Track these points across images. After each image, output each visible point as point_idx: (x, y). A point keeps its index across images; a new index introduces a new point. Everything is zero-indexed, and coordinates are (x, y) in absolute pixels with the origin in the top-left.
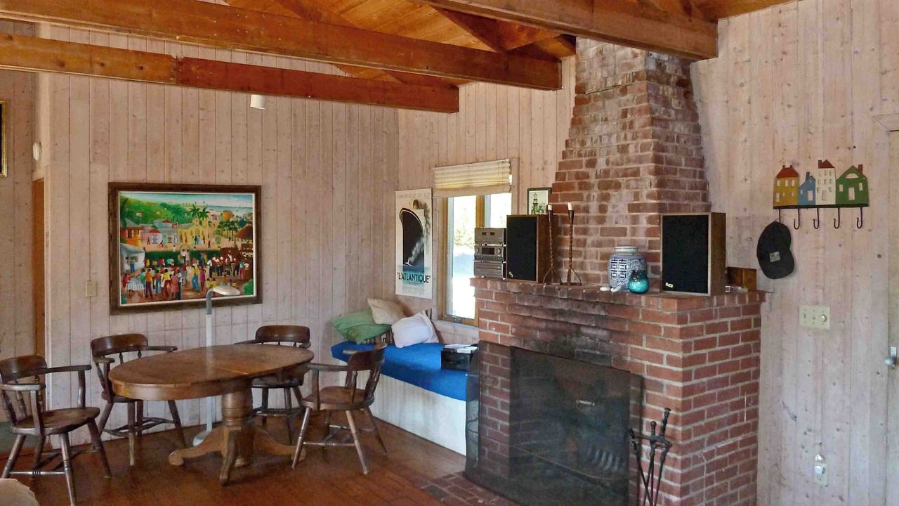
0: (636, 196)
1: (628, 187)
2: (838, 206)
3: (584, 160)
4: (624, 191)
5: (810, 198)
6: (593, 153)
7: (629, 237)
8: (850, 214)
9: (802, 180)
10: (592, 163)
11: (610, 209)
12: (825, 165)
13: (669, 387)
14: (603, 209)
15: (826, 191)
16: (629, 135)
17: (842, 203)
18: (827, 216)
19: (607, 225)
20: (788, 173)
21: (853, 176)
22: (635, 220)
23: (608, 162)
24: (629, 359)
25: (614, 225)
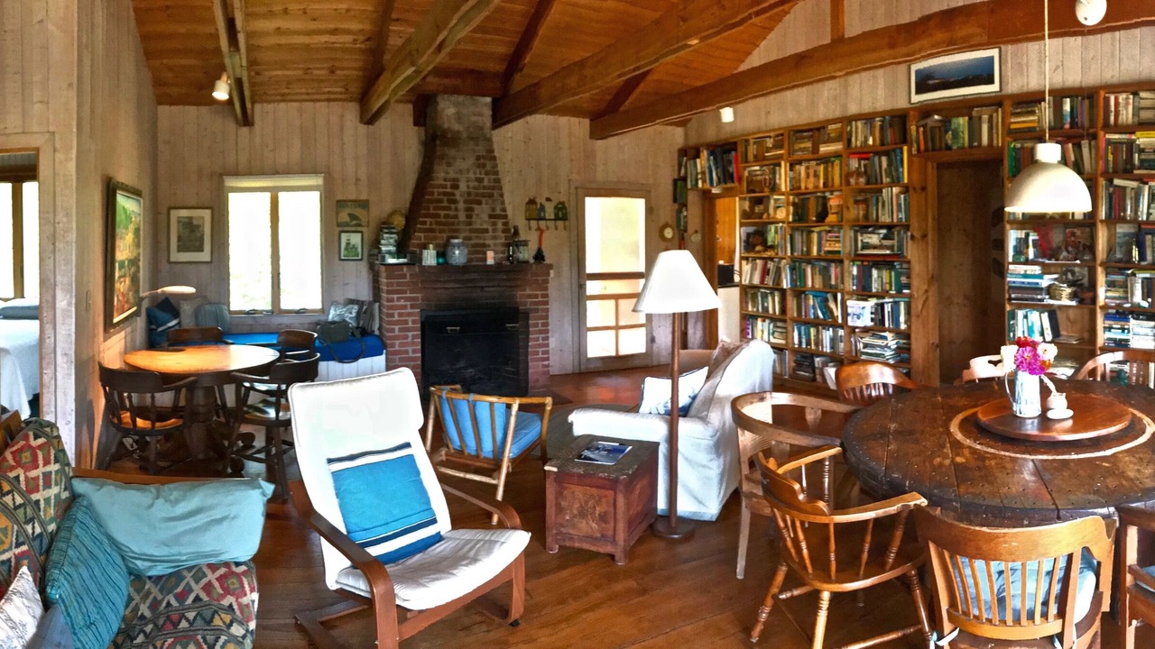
0: (493, 209)
1: (487, 204)
2: (555, 220)
3: (449, 183)
4: (484, 206)
5: (542, 215)
6: (456, 180)
7: (491, 234)
8: (560, 223)
9: (539, 206)
10: (456, 187)
11: (474, 217)
12: (548, 199)
13: (542, 309)
14: (469, 217)
15: (550, 211)
16: (483, 171)
17: (557, 218)
18: (551, 224)
19: (474, 227)
20: (532, 202)
21: (560, 206)
22: (494, 224)
23: (468, 187)
24: (518, 300)
25: (479, 227)
